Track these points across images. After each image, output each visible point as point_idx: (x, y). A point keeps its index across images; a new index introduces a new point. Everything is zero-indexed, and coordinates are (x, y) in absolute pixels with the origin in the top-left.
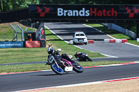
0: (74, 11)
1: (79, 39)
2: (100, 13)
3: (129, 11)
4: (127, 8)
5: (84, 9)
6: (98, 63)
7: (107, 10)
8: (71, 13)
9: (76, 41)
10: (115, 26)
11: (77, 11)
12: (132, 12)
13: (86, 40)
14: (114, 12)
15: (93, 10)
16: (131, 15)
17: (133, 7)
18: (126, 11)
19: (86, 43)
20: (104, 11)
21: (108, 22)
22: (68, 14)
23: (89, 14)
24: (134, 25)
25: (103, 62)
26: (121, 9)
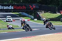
0: (6, 7)
1: (8, 19)
2: (18, 8)
3: (31, 7)
4: (30, 6)
5: (11, 6)
6: (17, 30)
7: (21, 6)
8: (5, 8)
9: (7, 20)
10: (24, 14)
11: (8, 7)
12: (32, 7)
13: (12, 20)
14: (24, 7)
15: (15, 6)
16: (32, 9)
17: (33, 5)
18: (30, 7)
19: (12, 21)
20: (20, 7)
21: (22, 12)
22: (4, 8)
23: (13, 8)
24: (33, 13)
25: (19, 30)
26: (27, 6)
